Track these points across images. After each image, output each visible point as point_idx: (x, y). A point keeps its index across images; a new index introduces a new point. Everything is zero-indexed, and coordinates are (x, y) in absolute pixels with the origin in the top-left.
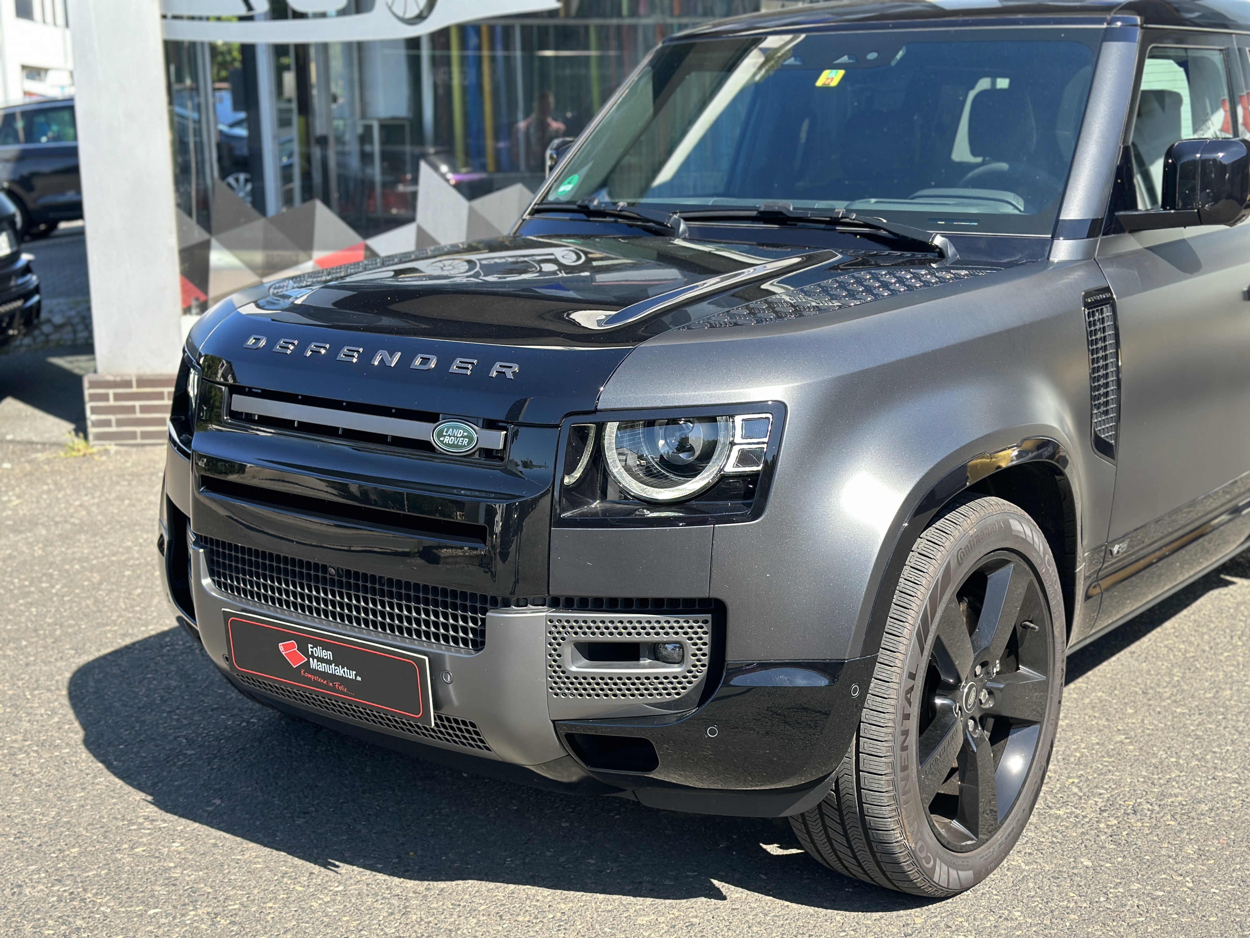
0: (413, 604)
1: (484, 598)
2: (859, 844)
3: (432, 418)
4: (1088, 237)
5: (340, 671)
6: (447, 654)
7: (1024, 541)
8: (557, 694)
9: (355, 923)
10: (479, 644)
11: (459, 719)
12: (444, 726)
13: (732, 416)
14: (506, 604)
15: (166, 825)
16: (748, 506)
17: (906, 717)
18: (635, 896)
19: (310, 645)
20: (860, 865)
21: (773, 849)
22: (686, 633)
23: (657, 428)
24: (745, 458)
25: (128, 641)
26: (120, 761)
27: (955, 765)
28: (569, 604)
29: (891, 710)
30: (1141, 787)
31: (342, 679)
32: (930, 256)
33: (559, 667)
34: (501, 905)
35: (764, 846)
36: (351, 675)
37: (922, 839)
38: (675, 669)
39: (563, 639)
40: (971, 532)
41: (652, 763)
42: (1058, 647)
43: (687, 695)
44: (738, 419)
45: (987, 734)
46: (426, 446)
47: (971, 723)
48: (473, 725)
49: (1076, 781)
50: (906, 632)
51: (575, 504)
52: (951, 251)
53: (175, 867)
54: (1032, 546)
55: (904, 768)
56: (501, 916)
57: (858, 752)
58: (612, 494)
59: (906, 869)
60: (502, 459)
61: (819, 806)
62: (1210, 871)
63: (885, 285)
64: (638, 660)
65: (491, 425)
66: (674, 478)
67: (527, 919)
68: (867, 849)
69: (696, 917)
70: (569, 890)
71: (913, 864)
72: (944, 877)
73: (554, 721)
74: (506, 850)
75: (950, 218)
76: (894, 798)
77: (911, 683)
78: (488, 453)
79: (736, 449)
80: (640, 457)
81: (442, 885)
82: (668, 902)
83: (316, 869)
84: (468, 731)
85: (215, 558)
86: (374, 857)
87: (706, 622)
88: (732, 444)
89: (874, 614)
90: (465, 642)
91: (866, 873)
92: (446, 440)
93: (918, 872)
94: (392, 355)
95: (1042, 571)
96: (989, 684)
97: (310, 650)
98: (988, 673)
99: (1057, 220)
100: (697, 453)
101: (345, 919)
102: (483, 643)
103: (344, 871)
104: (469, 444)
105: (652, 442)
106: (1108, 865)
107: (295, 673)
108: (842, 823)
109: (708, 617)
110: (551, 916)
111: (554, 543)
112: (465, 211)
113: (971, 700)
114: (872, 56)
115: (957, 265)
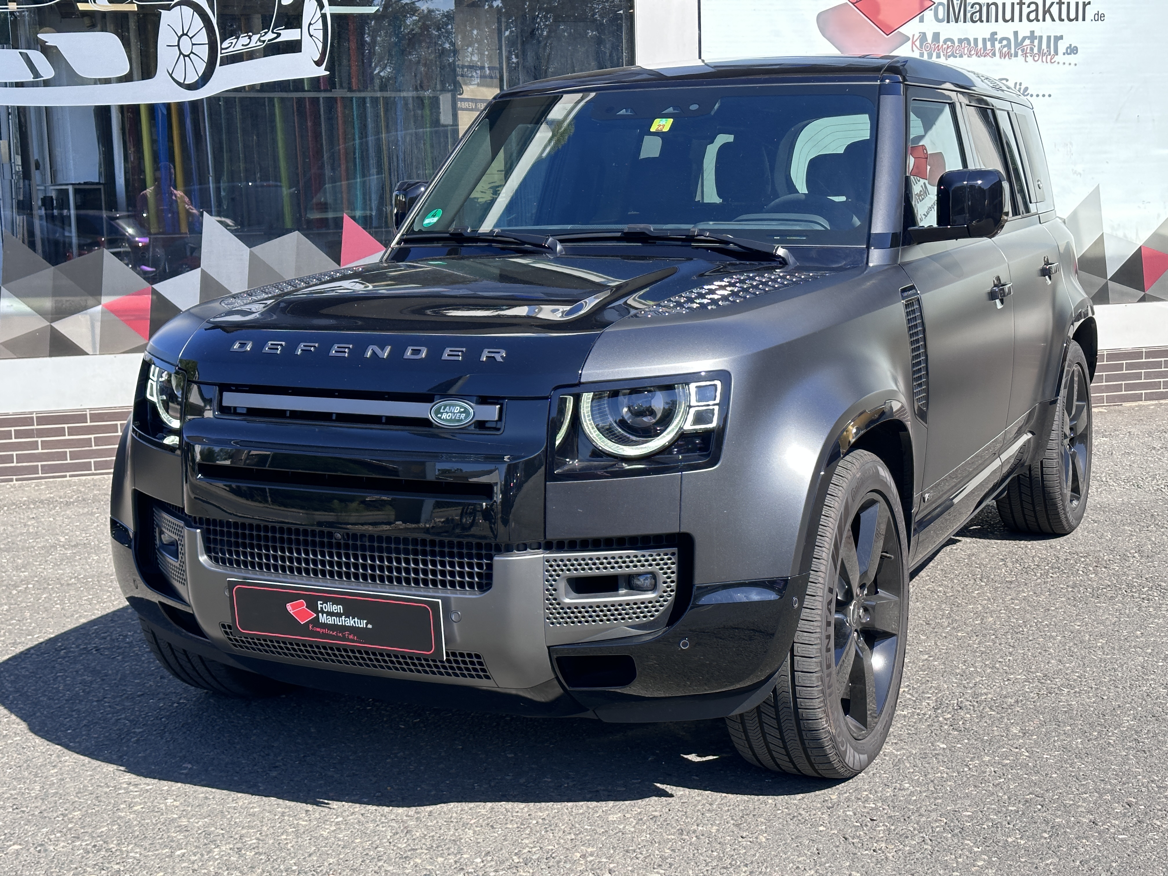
1: (489, 547)
2: (791, 735)
3: (427, 398)
4: (891, 246)
5: (350, 622)
7: (884, 484)
8: (553, 623)
9: (368, 843)
10: (484, 586)
11: (465, 653)
12: (456, 661)
13: (688, 384)
14: (509, 549)
15: (151, 787)
16: (706, 456)
17: (829, 624)
18: (598, 801)
19: (319, 602)
20: (788, 754)
22: (658, 565)
23: (621, 398)
24: (700, 418)
28: (561, 546)
29: (819, 619)
31: (353, 630)
32: (774, 264)
33: (555, 599)
34: (488, 818)
36: (362, 624)
37: (840, 726)
38: (650, 596)
39: (558, 575)
40: (858, 476)
41: (629, 679)
43: (659, 617)
44: (693, 386)
45: (864, 643)
46: (426, 423)
47: (856, 635)
48: (478, 656)
50: (824, 555)
52: (791, 260)
54: (887, 486)
55: (828, 667)
56: (492, 827)
57: (792, 656)
59: (828, 752)
60: (498, 429)
62: (1036, 742)
64: (617, 590)
65: (483, 400)
66: (634, 438)
67: (515, 826)
68: (797, 738)
69: (656, 811)
70: (540, 802)
71: (833, 747)
72: (851, 759)
73: (549, 647)
75: (783, 234)
76: (822, 691)
77: (830, 596)
78: (481, 425)
79: (692, 411)
81: (429, 808)
82: (627, 803)
83: (310, 807)
84: (472, 663)
85: (212, 537)
87: (673, 554)
88: (689, 407)
89: (806, 546)
90: (471, 585)
92: (444, 416)
93: (836, 754)
94: (383, 349)
96: (864, 603)
97: (319, 606)
99: (869, 234)
100: (659, 416)
101: (357, 841)
102: (488, 585)
103: (335, 807)
104: (466, 418)
105: (615, 409)
106: (959, 746)
107: (303, 629)
108: (778, 719)
109: (675, 550)
110: (534, 822)
111: (549, 495)
112: (246, 257)
113: (856, 616)
114: (694, 107)
115: (799, 269)
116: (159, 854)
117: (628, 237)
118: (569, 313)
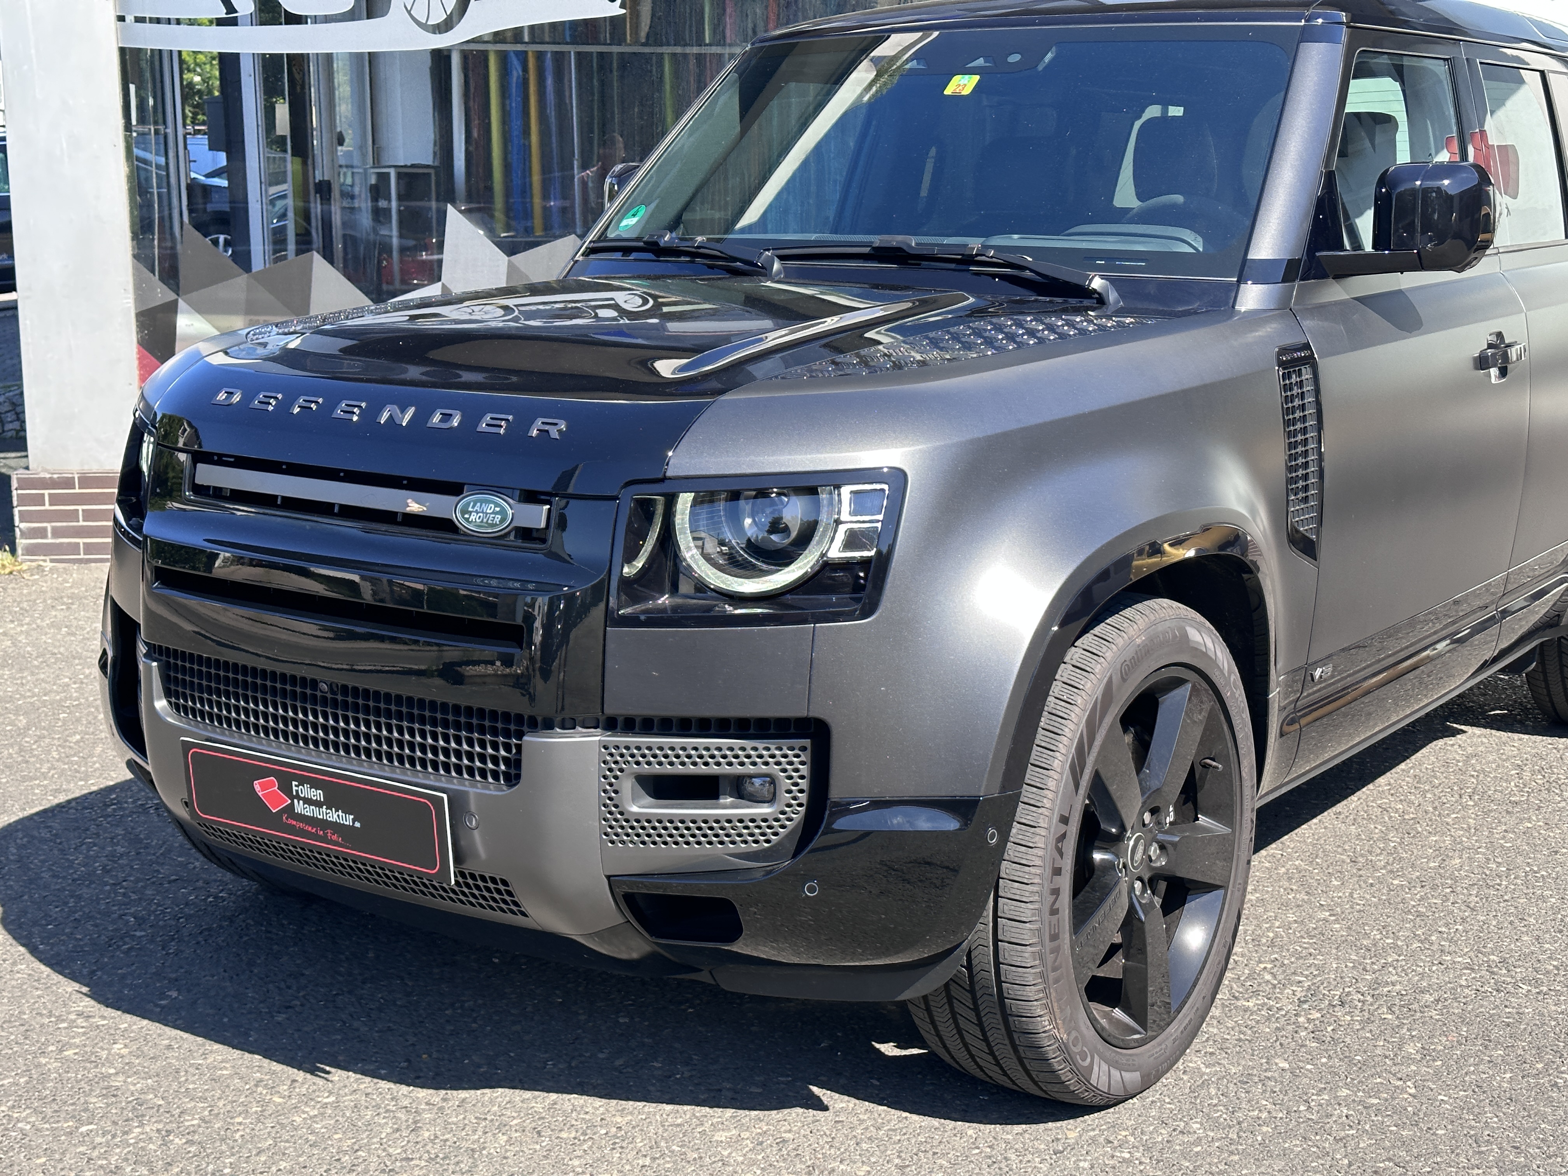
0: (428, 728)
1: (519, 718)
2: (997, 1036)
3: (454, 489)
4: (1283, 281)
5: (334, 816)
6: (471, 790)
7: (1205, 655)
8: (613, 842)
9: (349, 1142)
10: (513, 778)
11: (487, 875)
12: (468, 886)
13: (838, 487)
14: (549, 725)
15: (105, 1022)
16: (858, 600)
17: (1057, 872)
18: (711, 1107)
19: (294, 783)
20: (998, 1064)
21: (889, 1049)
22: (778, 763)
23: (742, 502)
24: (853, 540)
25: (62, 798)
26: (47, 944)
27: (1118, 939)
28: (629, 725)
29: (1038, 862)
30: (1349, 975)
31: (336, 827)
32: (1086, 302)
33: (616, 806)
34: (539, 1119)
35: (877, 1046)
36: (348, 820)
37: (1077, 1028)
38: (764, 810)
39: (621, 770)
40: (1138, 641)
41: (734, 932)
42: (1248, 792)
43: (779, 843)
44: (846, 491)
45: (1158, 901)
46: (446, 526)
47: (1138, 885)
48: (504, 882)
49: (1269, 966)
50: (1056, 764)
51: (635, 599)
52: (1112, 296)
53: (117, 1073)
54: (1214, 662)
55: (1054, 937)
56: (539, 1133)
57: (996, 917)
58: (685, 587)
59: (1057, 1067)
60: (544, 541)
61: (947, 986)
62: (1437, 1074)
63: (1032, 333)
64: (716, 797)
65: (531, 497)
66: (765, 567)
67: (573, 1135)
68: (1007, 1042)
69: (790, 1131)
70: (628, 1099)
71: (1065, 1060)
72: (1104, 1078)
73: (608, 877)
74: (546, 1052)
75: (1111, 257)
76: (1042, 975)
77: (1062, 828)
78: (525, 534)
79: (842, 529)
80: (722, 543)
81: (463, 1094)
82: (753, 1113)
83: (300, 1075)
84: (499, 892)
85: (172, 674)
86: (376, 1062)
87: (803, 749)
88: (838, 522)
89: (1016, 739)
90: (495, 775)
91: (1005, 1074)
92: (473, 517)
93: (1071, 1071)
94: (403, 410)
95: (1227, 694)
96: (1161, 837)
97: (294, 788)
98: (1159, 823)
99: (1245, 260)
100: (794, 534)
101: (336, 1136)
102: (518, 777)
103: (336, 1078)
104: (501, 522)
105: (736, 520)
106: (1309, 1067)
107: (274, 821)
108: (976, 1009)
109: (807, 742)
110: (603, 1131)
111: (610, 646)
112: (504, 269)
113: (1139, 856)
114: (1015, 58)
115: (1121, 312)
116: (56, 1129)
117: (881, 254)
118: (682, 369)
